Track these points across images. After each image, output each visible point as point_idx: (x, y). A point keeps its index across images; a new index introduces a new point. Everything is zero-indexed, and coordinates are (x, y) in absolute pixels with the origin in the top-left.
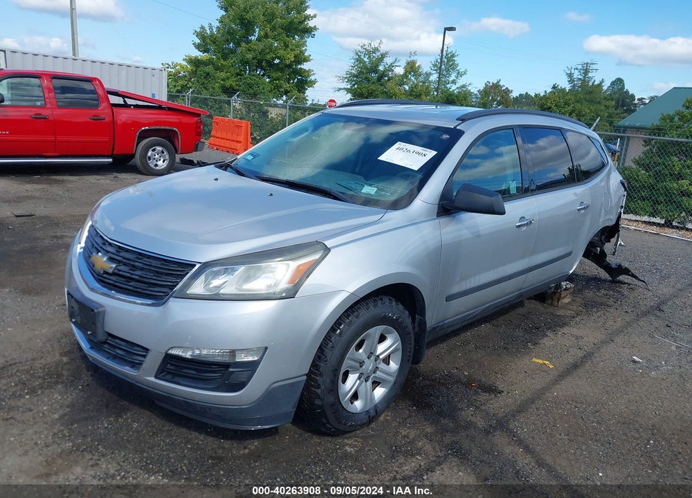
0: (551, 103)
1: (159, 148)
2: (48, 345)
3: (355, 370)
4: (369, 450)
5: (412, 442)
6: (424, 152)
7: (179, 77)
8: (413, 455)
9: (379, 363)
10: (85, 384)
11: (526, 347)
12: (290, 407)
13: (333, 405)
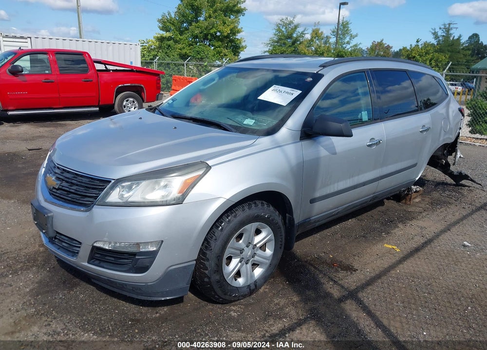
0: (415, 53)
1: (131, 99)
2: (32, 240)
3: (236, 256)
4: (248, 315)
5: (281, 309)
6: (292, 92)
7: (151, 49)
8: (280, 318)
9: (257, 250)
10: (52, 267)
11: (380, 235)
12: (185, 283)
13: (218, 282)
